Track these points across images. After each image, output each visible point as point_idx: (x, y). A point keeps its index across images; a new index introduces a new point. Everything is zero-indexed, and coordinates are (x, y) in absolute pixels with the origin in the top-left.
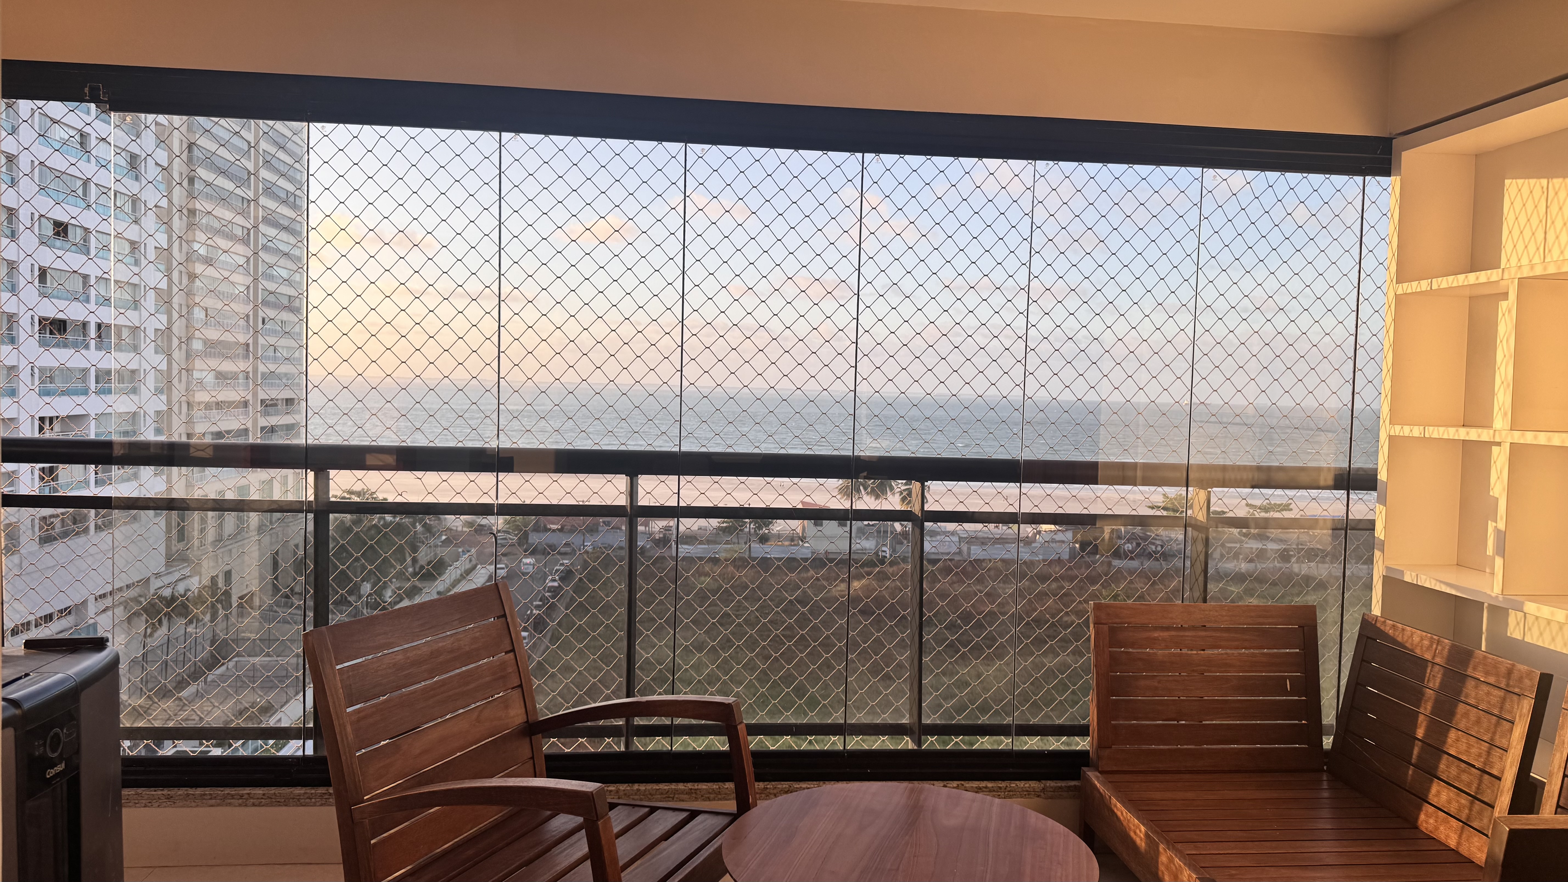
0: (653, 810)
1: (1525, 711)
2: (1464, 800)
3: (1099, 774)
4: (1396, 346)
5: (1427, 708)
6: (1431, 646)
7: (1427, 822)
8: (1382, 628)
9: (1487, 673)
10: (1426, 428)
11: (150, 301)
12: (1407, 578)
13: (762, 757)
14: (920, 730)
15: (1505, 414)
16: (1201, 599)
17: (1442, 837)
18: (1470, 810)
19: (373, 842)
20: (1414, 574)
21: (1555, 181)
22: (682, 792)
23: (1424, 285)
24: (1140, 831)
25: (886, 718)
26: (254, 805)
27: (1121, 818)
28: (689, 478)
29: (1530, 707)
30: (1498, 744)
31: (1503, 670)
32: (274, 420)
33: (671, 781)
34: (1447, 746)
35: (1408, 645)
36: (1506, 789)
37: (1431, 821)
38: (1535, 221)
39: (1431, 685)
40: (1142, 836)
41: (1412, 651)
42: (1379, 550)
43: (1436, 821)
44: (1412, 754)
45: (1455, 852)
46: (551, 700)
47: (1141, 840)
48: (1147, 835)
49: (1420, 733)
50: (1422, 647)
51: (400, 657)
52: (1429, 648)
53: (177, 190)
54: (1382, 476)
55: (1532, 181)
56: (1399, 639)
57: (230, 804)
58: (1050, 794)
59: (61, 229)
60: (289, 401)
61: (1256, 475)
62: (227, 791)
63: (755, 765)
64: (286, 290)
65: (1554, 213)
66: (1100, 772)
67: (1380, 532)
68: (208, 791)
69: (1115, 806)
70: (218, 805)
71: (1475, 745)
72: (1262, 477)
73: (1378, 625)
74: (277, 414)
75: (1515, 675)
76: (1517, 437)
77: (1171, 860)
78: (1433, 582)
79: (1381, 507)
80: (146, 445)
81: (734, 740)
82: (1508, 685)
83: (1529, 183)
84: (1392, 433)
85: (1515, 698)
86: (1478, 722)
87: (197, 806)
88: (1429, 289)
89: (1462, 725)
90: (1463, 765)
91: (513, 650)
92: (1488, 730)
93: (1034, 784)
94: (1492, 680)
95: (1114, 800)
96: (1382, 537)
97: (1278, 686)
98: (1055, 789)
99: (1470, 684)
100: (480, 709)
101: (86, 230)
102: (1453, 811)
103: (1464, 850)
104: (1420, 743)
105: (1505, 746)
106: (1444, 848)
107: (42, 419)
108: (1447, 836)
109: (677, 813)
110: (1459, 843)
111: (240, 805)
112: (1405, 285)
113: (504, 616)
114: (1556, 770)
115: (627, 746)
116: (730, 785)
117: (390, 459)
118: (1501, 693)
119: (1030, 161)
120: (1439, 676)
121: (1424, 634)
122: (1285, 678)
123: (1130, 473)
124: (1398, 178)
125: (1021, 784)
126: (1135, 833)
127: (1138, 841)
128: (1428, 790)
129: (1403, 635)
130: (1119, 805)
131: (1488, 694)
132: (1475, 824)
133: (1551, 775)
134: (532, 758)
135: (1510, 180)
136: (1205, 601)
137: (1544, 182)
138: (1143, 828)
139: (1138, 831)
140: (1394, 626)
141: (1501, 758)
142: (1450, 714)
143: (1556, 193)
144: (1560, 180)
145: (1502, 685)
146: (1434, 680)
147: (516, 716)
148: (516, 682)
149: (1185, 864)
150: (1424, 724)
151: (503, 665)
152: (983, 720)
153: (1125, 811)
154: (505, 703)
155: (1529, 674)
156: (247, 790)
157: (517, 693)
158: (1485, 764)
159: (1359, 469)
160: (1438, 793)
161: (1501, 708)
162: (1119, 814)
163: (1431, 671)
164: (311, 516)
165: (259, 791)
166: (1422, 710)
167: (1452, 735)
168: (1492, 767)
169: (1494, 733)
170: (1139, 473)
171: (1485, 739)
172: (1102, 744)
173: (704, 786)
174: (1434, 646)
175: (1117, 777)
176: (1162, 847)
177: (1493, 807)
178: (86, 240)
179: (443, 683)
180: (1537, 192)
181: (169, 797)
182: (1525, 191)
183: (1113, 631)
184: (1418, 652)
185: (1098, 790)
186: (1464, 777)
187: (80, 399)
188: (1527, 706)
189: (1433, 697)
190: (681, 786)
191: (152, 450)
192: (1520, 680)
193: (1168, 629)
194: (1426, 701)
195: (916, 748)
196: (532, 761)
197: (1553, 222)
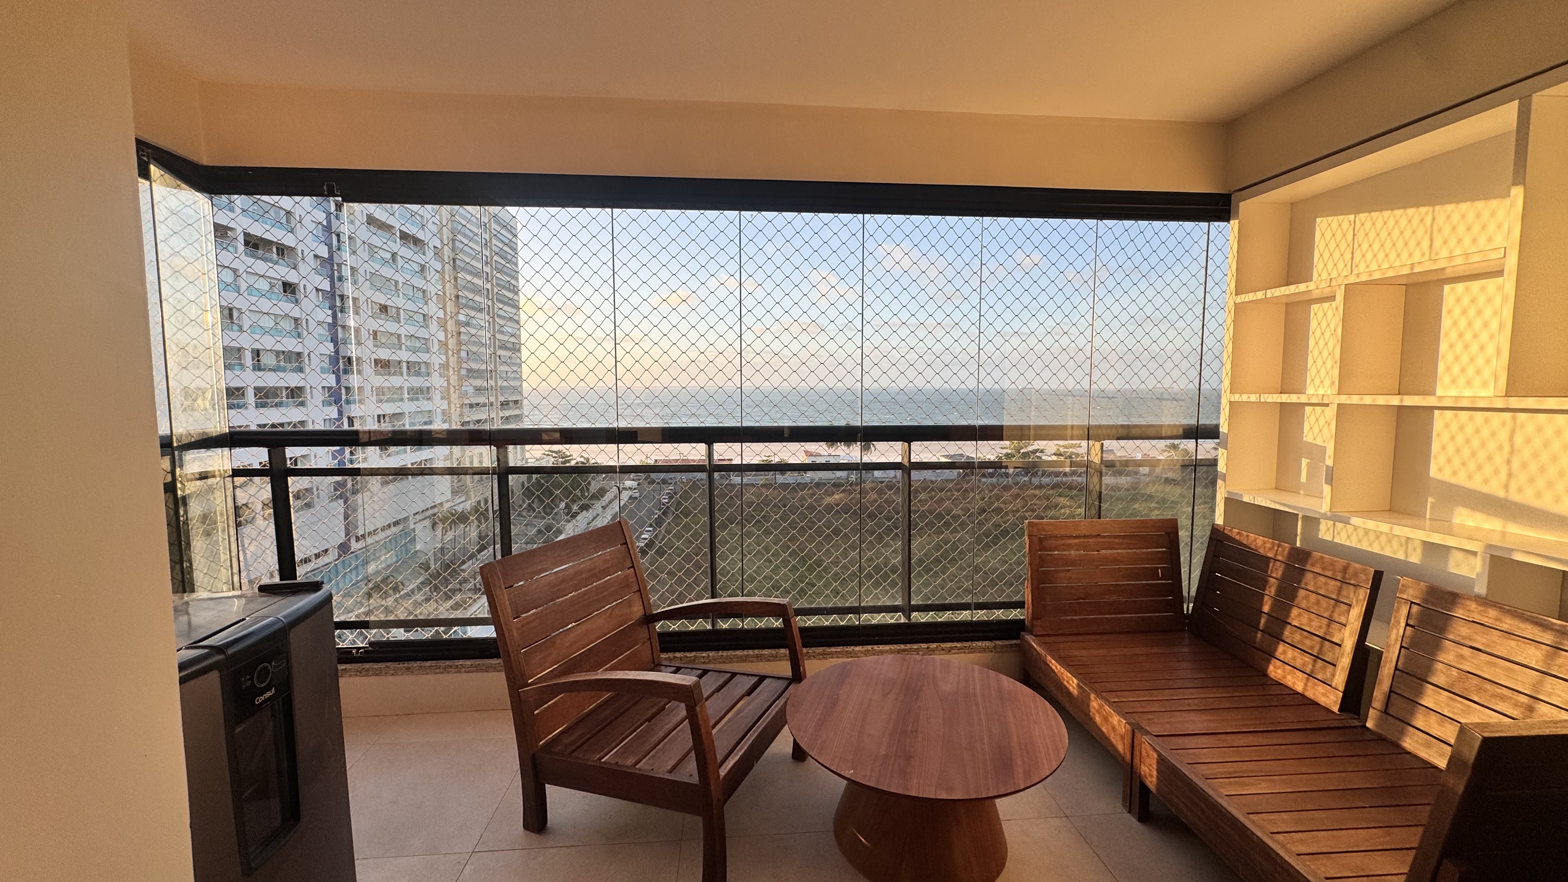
0: (734, 675)
1: (1361, 597)
2: (1308, 659)
3: (1034, 638)
4: (1235, 340)
5: (1271, 590)
6: (1273, 547)
7: (1275, 672)
8: (1229, 534)
9: (1324, 569)
10: (1262, 395)
11: (435, 347)
12: (1246, 499)
13: (805, 632)
14: (908, 609)
15: (1333, 383)
16: (1097, 516)
17: (1290, 684)
18: (1314, 666)
19: (536, 712)
20: (1251, 497)
21: (1361, 215)
22: (752, 656)
23: (1260, 295)
24: (1073, 682)
25: (885, 601)
26: (465, 672)
27: (1056, 671)
28: (748, 444)
29: (1366, 594)
30: (1337, 620)
31: (1339, 567)
32: (507, 413)
33: (743, 649)
34: (1290, 619)
35: (1252, 546)
36: (1346, 654)
37: (1279, 671)
38: (1343, 246)
39: (1274, 575)
40: (1075, 686)
41: (1256, 551)
42: (1222, 480)
43: (1284, 672)
44: (1260, 622)
45: (1303, 696)
46: (661, 595)
47: (1074, 688)
48: (1078, 685)
49: (1266, 608)
50: (1265, 548)
51: (551, 578)
52: (1271, 549)
53: (448, 285)
54: (1224, 429)
55: (1341, 218)
56: (1245, 542)
57: (449, 672)
58: (999, 650)
59: (384, 309)
60: (516, 402)
61: (1120, 430)
62: (448, 663)
63: (802, 637)
64: (513, 340)
65: (1361, 239)
66: (1036, 636)
67: (1221, 467)
68: (433, 663)
69: (1051, 662)
70: (441, 673)
71: (1316, 620)
72: (1121, 432)
73: (1226, 532)
74: (509, 409)
75: (1351, 571)
76: (1344, 399)
77: (1101, 706)
78: (1268, 502)
79: (1223, 450)
80: (405, 432)
81: (787, 622)
82: (1344, 578)
83: (1338, 219)
84: (1232, 399)
85: (1352, 588)
86: (1318, 603)
87: (427, 674)
88: (1264, 297)
89: (1304, 604)
90: (1305, 633)
91: (633, 567)
92: (1327, 610)
93: (987, 643)
94: (1329, 574)
95: (1049, 658)
96: (1224, 471)
97: (1153, 574)
98: (1002, 647)
99: (1309, 576)
100: (610, 611)
101: (398, 309)
102: (1297, 665)
103: (1310, 694)
104: (1266, 616)
105: (1344, 622)
106: (1292, 692)
107: (379, 416)
108: (1294, 683)
109: (750, 677)
110: (1304, 689)
111: (456, 672)
112: (1243, 296)
113: (626, 543)
114: (1393, 642)
115: (713, 626)
116: (783, 651)
117: (557, 435)
118: (1338, 584)
119: (977, 218)
120: (1281, 569)
121: (1266, 539)
122: (1158, 568)
123: (1026, 432)
124: (1237, 221)
125: (979, 644)
126: (1068, 682)
127: (1071, 689)
128: (1275, 650)
129: (1248, 539)
130: (1053, 661)
131: (1326, 584)
132: (1319, 677)
133: (1388, 646)
134: (650, 639)
135: (1321, 219)
136: (1099, 518)
137: (1352, 217)
138: (1075, 681)
139: (1071, 682)
140: (1239, 533)
141: (1340, 630)
142: (1293, 597)
143: (1363, 224)
144: (1366, 214)
145: (1339, 578)
146: (1277, 571)
147: (637, 611)
148: (636, 588)
149: (1114, 711)
150: (1269, 603)
151: (627, 577)
152: (950, 600)
153: (1059, 667)
154: (629, 603)
155: (1364, 571)
156: (461, 662)
157: (637, 595)
158: (1326, 634)
159: (1204, 425)
160: (1284, 652)
161: (1339, 594)
162: (1053, 667)
163: (1273, 565)
164: (495, 477)
165: (468, 662)
166: (1267, 592)
167: (1295, 612)
168: (1332, 637)
169: (1333, 612)
170: (1032, 432)
171: (1324, 615)
172: (1035, 617)
173: (766, 652)
174: (1276, 548)
175: (1047, 639)
176: (1092, 696)
177: (1335, 665)
178: (398, 314)
179: (585, 593)
180: (1345, 225)
181: (408, 669)
182: (1335, 225)
183: (1041, 540)
184: (1262, 551)
185: (1035, 650)
186: (1307, 642)
187: (400, 404)
188: (1363, 594)
189: (1276, 585)
190: (751, 652)
191: (409, 434)
192: (1356, 575)
193: (1077, 537)
194: (1270, 587)
195: (907, 621)
196: (649, 642)
197: (1360, 246)
